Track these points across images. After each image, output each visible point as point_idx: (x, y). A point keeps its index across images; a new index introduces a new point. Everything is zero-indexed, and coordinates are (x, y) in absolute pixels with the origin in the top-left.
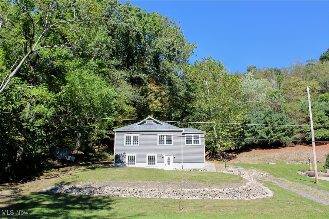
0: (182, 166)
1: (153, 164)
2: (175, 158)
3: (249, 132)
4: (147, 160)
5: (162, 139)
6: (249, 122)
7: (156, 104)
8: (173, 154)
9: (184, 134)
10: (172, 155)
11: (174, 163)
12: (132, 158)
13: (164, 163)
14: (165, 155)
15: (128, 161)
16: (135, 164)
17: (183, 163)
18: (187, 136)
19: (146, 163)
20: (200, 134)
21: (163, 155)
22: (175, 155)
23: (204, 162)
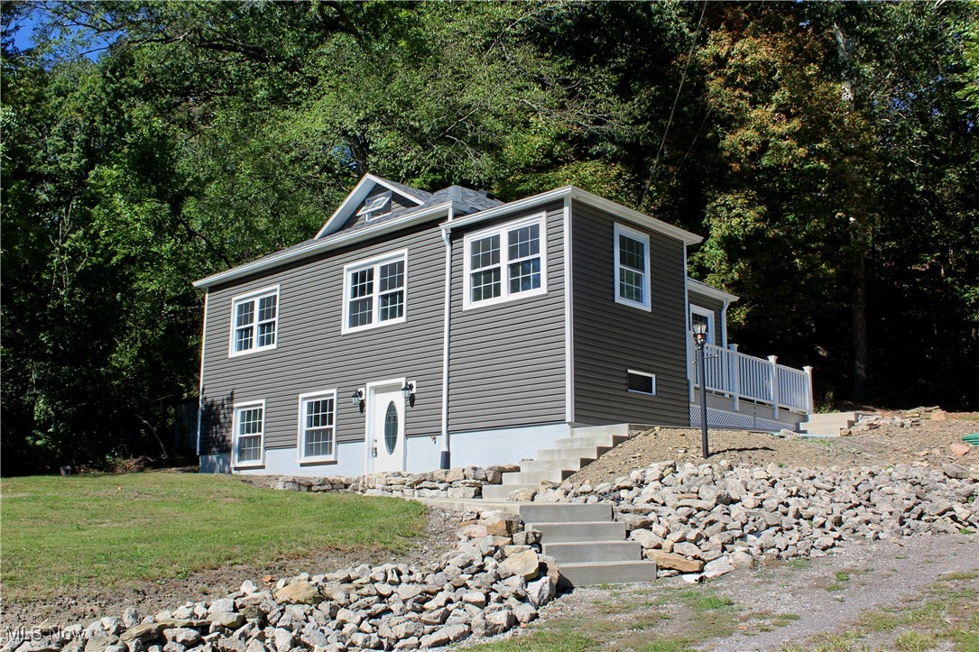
0: (445, 456)
1: (322, 450)
2: (412, 400)
4: (303, 427)
5: (362, 291)
8: (403, 380)
9: (456, 234)
10: (400, 386)
11: (409, 436)
12: (252, 421)
13: (364, 439)
14: (373, 389)
15: (240, 438)
16: (256, 457)
17: (449, 433)
18: (475, 245)
19: (294, 446)
20: (544, 214)
21: (363, 390)
22: (414, 383)
23: (562, 421)
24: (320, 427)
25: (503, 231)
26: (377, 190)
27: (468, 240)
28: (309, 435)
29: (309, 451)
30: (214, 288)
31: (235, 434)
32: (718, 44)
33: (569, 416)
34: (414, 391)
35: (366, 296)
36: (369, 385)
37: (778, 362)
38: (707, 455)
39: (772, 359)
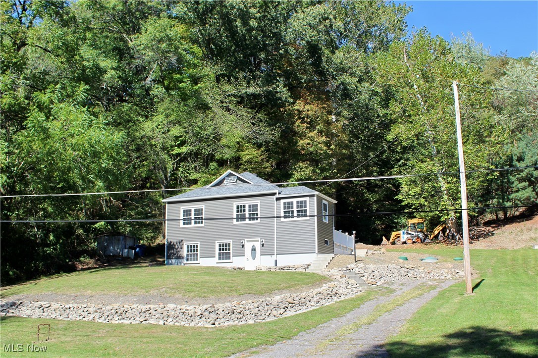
0: (276, 261)
1: (226, 259)
2: (263, 245)
3: (521, 180)
4: (217, 251)
5: (241, 211)
6: (520, 159)
7: (312, 139)
8: (259, 239)
9: (278, 199)
10: (258, 241)
11: (261, 255)
12: (193, 249)
13: (244, 256)
14: (248, 241)
15: (187, 254)
16: (197, 260)
17: (277, 254)
18: (285, 203)
19: (215, 257)
20: (308, 198)
21: (243, 241)
22: (264, 240)
23: (315, 253)
24: (225, 251)
25: (295, 200)
26: (231, 175)
27: (282, 201)
28: (220, 254)
29: (220, 258)
30: (169, 203)
31: (184, 252)
32: (299, 105)
33: (317, 251)
34: (263, 242)
35: (243, 213)
36: (246, 240)
37: (348, 234)
38: (356, 262)
39: (347, 233)
